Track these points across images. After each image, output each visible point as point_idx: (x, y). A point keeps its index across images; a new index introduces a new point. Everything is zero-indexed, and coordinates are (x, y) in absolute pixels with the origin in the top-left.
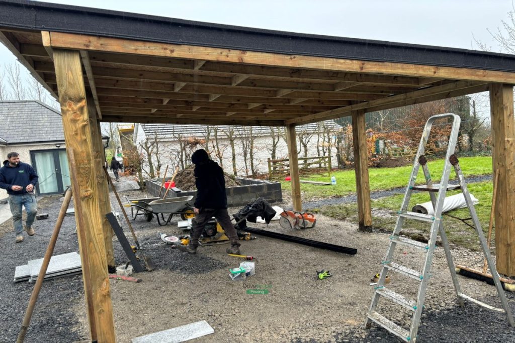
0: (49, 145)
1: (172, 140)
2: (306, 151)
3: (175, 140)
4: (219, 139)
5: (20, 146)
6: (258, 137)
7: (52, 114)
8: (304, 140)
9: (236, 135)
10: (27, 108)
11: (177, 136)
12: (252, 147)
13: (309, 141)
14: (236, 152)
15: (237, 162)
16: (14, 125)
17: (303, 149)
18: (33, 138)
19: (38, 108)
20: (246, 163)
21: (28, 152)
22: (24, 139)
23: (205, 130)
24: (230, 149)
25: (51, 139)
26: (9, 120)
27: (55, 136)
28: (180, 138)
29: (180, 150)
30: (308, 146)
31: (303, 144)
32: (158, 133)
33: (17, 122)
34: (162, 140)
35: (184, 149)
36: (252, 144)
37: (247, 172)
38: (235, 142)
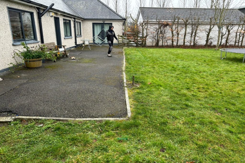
0: (100, 21)
1: (155, 22)
2: (229, 34)
3: (157, 22)
4: (180, 24)
5: (89, 21)
6: (202, 24)
7: (103, 6)
8: (229, 28)
9: (189, 22)
10: (93, 2)
11: (158, 20)
12: (197, 30)
13: (232, 29)
14: (187, 32)
15: (186, 37)
16: (87, 10)
17: (227, 33)
18: (94, 17)
19: (97, 2)
20: (191, 38)
21: (92, 23)
22: (91, 17)
23: (173, 18)
24: (184, 30)
25: (101, 18)
26: (85, 8)
27: (103, 17)
28: (159, 22)
29: (158, 28)
30: (231, 31)
31: (228, 30)
32: (149, 19)
33: (89, 9)
34: (150, 22)
35: (160, 28)
36: (197, 28)
37: (191, 43)
38: (188, 26)
